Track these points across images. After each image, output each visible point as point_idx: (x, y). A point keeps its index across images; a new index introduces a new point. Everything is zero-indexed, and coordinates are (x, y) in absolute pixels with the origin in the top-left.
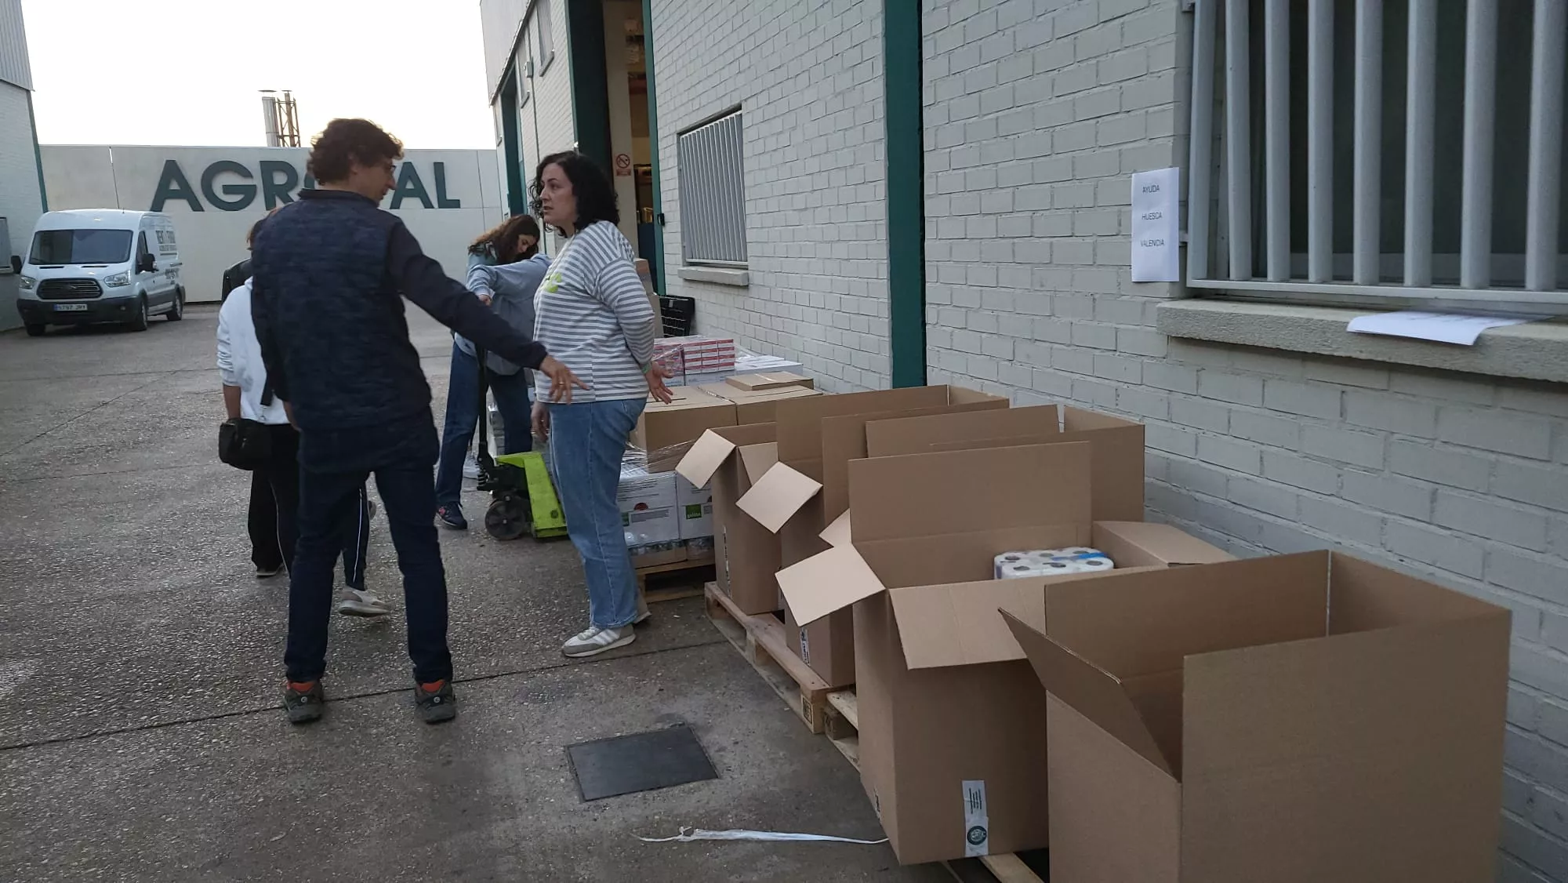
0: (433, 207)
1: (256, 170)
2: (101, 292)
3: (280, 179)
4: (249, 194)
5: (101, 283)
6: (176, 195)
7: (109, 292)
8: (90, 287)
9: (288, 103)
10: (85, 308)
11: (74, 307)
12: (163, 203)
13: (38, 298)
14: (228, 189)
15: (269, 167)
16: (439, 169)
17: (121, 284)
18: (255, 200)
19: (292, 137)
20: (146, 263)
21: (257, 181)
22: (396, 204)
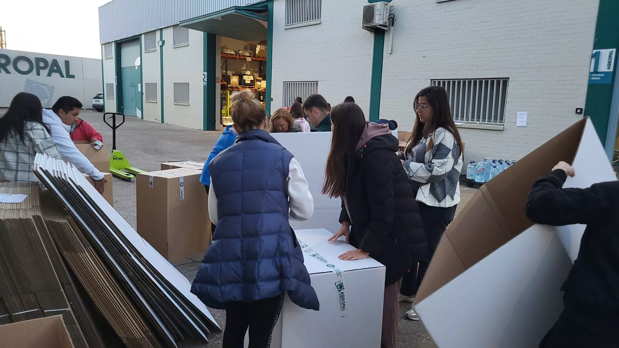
0: (64, 77)
3: (3, 61)
22: (49, 75)
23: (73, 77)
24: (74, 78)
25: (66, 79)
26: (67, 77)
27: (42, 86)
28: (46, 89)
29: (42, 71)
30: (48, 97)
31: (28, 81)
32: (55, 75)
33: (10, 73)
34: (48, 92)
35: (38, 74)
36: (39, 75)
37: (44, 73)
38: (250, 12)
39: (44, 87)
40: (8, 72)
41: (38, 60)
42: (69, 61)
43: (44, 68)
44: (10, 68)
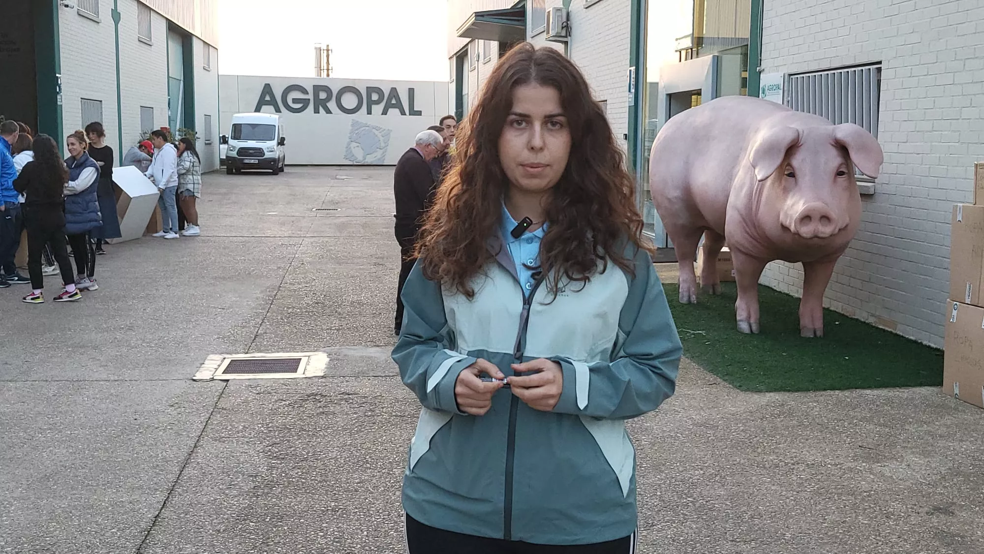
0: (405, 115)
1: (310, 90)
2: (264, 154)
3: (323, 95)
4: (306, 103)
5: (265, 151)
6: (268, 103)
7: (268, 155)
8: (259, 152)
9: (328, 50)
10: (257, 162)
11: (252, 161)
12: (261, 108)
13: (237, 156)
14: (295, 101)
15: (317, 89)
16: (411, 91)
17: (272, 151)
18: (309, 107)
19: (328, 70)
20: (281, 142)
21: (310, 96)
22: (385, 112)
23: (419, 113)
24: (421, 115)
25: (408, 117)
26: (410, 115)
27: (374, 130)
28: (379, 135)
29: (374, 108)
30: (381, 148)
31: (355, 124)
32: (394, 112)
33: (331, 113)
34: (382, 139)
35: (369, 112)
36: (371, 114)
37: (377, 109)
38: (500, 17)
39: (376, 132)
40: (328, 111)
41: (370, 90)
42: (413, 89)
43: (377, 102)
44: (332, 105)
